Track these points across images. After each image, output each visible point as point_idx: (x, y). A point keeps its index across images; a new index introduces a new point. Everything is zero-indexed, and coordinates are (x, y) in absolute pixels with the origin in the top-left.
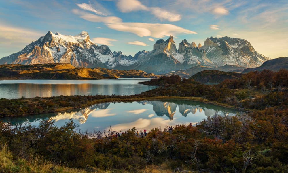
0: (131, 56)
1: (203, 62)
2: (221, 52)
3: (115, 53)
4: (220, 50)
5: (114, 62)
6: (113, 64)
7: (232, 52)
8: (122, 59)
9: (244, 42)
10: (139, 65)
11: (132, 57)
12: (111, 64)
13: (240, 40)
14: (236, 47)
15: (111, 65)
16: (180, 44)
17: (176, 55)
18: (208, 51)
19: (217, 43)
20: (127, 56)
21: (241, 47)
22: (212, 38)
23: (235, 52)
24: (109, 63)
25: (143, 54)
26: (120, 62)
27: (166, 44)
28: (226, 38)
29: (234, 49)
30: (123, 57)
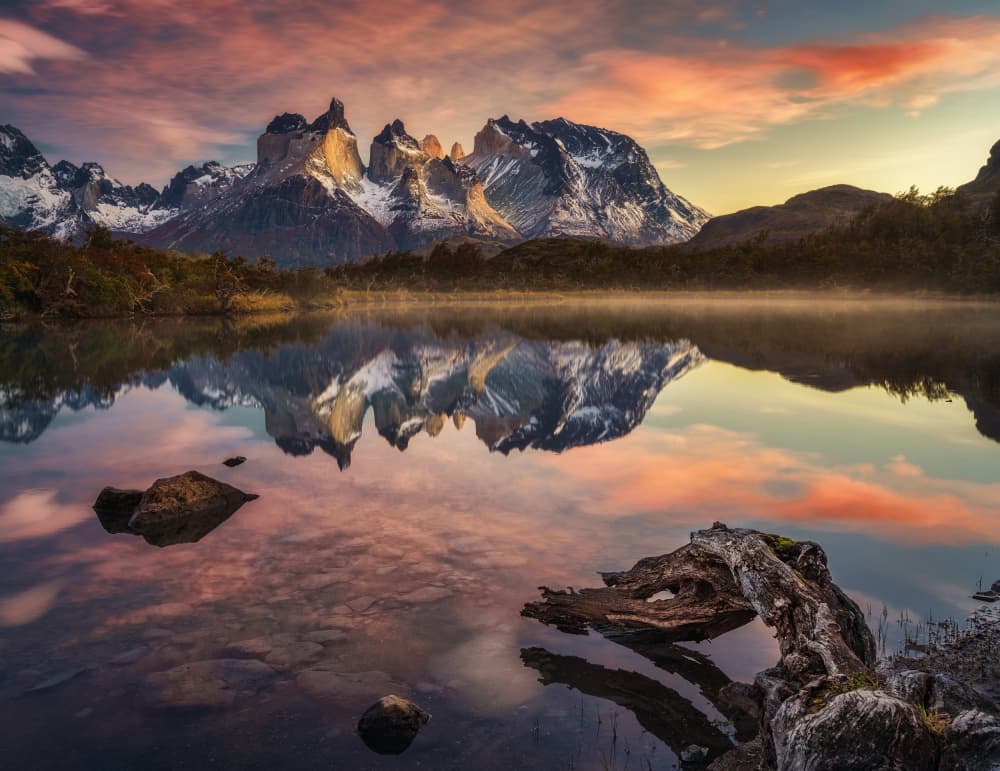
0: (149, 186)
1: (470, 221)
2: (541, 181)
3: (66, 171)
4: (537, 173)
5: (62, 214)
6: (62, 224)
7: (580, 185)
8: (107, 201)
9: (624, 144)
10: (193, 230)
11: (157, 193)
12: (48, 221)
13: (610, 135)
14: (597, 164)
15: (53, 228)
16: (377, 139)
17: (360, 189)
18: (491, 175)
19: (525, 145)
20: (129, 188)
21: (614, 166)
22: (504, 122)
23: (591, 185)
24: (39, 218)
25: (208, 178)
26: (95, 216)
27: (313, 139)
28: (559, 127)
29: (589, 171)
30: (106, 191)
